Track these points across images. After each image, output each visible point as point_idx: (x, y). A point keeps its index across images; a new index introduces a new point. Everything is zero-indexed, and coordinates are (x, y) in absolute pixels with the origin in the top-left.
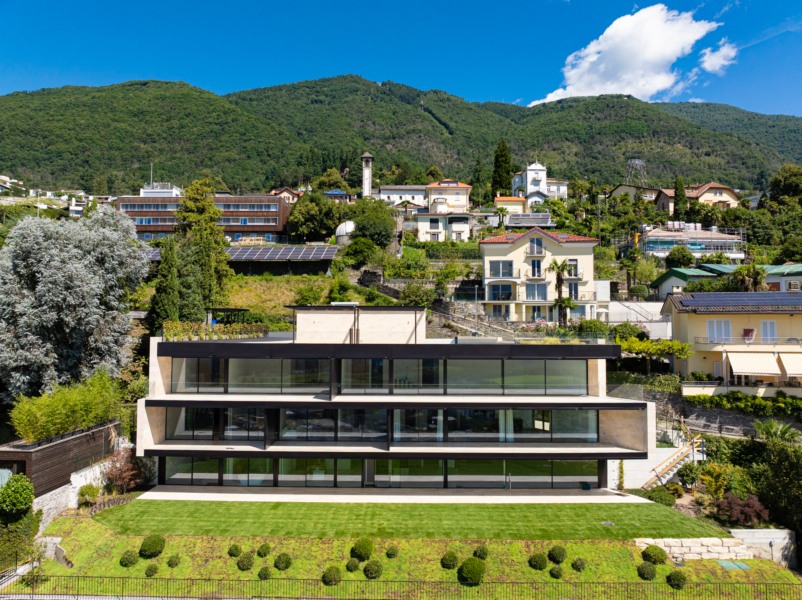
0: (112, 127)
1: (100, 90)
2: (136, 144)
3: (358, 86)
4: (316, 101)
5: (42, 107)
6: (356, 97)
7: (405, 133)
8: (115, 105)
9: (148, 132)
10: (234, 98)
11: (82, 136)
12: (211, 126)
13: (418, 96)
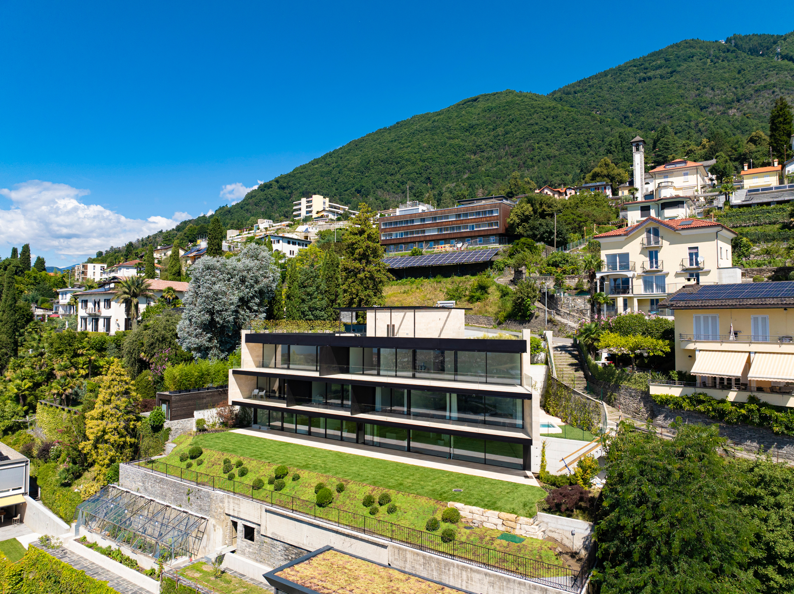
0: (448, 145)
1: (439, 114)
2: (468, 156)
3: (694, 50)
4: (644, 79)
5: (396, 138)
6: (692, 64)
7: (752, 92)
8: (450, 125)
9: (478, 143)
10: (558, 95)
11: (425, 156)
12: (533, 128)
13: (775, 43)
